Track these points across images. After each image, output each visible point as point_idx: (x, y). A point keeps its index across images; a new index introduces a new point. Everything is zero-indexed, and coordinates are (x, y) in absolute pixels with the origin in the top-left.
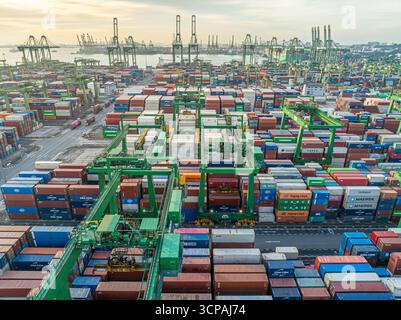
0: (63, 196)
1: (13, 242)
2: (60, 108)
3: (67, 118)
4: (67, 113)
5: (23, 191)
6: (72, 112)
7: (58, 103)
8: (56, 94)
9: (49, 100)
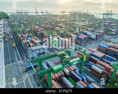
0: (113, 52)
1: (102, 56)
2: (113, 32)
3: (114, 35)
4: (114, 33)
5: (104, 47)
6: (116, 34)
7: (113, 30)
8: (112, 27)
9: (110, 29)
